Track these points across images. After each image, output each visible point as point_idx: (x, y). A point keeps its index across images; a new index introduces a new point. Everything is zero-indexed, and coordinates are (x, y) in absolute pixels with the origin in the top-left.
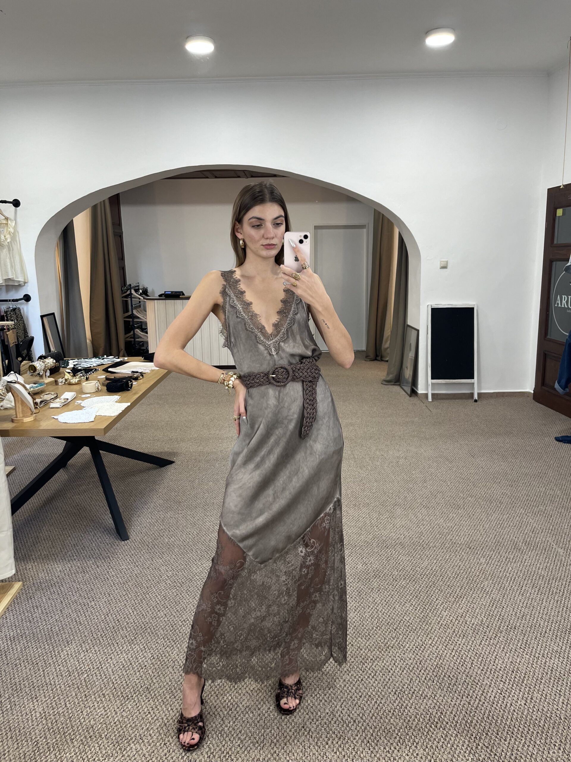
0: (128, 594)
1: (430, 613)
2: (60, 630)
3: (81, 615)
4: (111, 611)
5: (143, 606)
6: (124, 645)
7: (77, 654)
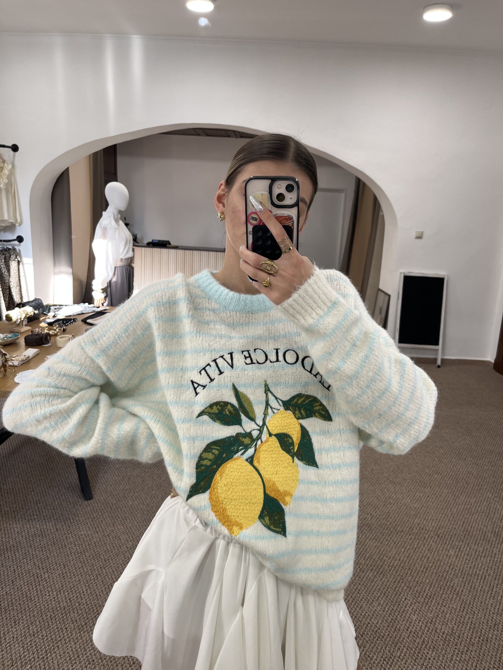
0: (84, 566)
1: (399, 616)
2: (8, 606)
3: (33, 589)
4: (64, 586)
5: (98, 583)
6: (73, 632)
7: (23, 638)
